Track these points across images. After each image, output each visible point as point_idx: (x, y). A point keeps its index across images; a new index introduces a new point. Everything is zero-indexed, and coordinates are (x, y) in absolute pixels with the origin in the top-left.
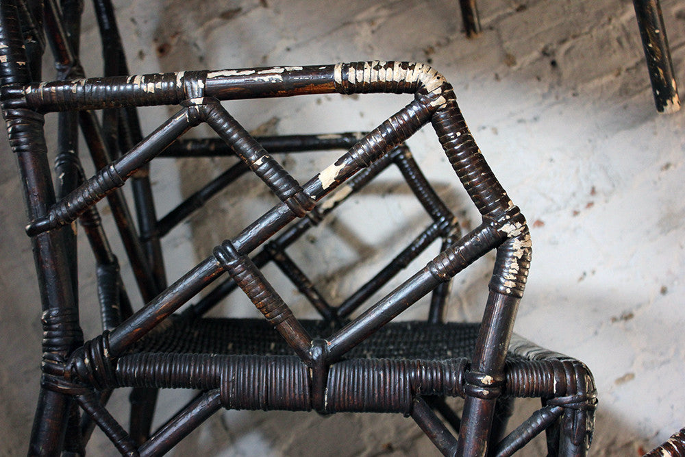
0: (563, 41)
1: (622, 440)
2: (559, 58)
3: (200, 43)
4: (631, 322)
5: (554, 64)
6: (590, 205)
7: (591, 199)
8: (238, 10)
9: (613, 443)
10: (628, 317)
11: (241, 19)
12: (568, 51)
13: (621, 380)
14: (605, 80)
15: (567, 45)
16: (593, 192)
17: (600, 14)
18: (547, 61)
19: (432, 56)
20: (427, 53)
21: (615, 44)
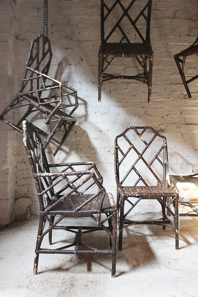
0: (113, 90)
1: (91, 146)
2: (111, 92)
3: (64, 67)
4: (101, 132)
5: (110, 93)
6: (104, 114)
7: (105, 113)
8: (71, 65)
9: (90, 146)
10: (101, 131)
11: (71, 66)
12: (113, 92)
13: (95, 139)
14: (116, 98)
15: (114, 91)
16: (106, 113)
17: (121, 89)
18: (110, 92)
19: (94, 83)
20: (94, 82)
21: (121, 94)
